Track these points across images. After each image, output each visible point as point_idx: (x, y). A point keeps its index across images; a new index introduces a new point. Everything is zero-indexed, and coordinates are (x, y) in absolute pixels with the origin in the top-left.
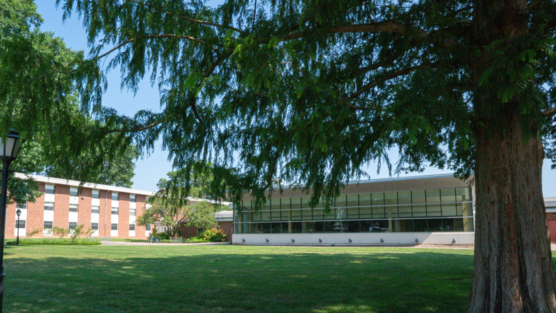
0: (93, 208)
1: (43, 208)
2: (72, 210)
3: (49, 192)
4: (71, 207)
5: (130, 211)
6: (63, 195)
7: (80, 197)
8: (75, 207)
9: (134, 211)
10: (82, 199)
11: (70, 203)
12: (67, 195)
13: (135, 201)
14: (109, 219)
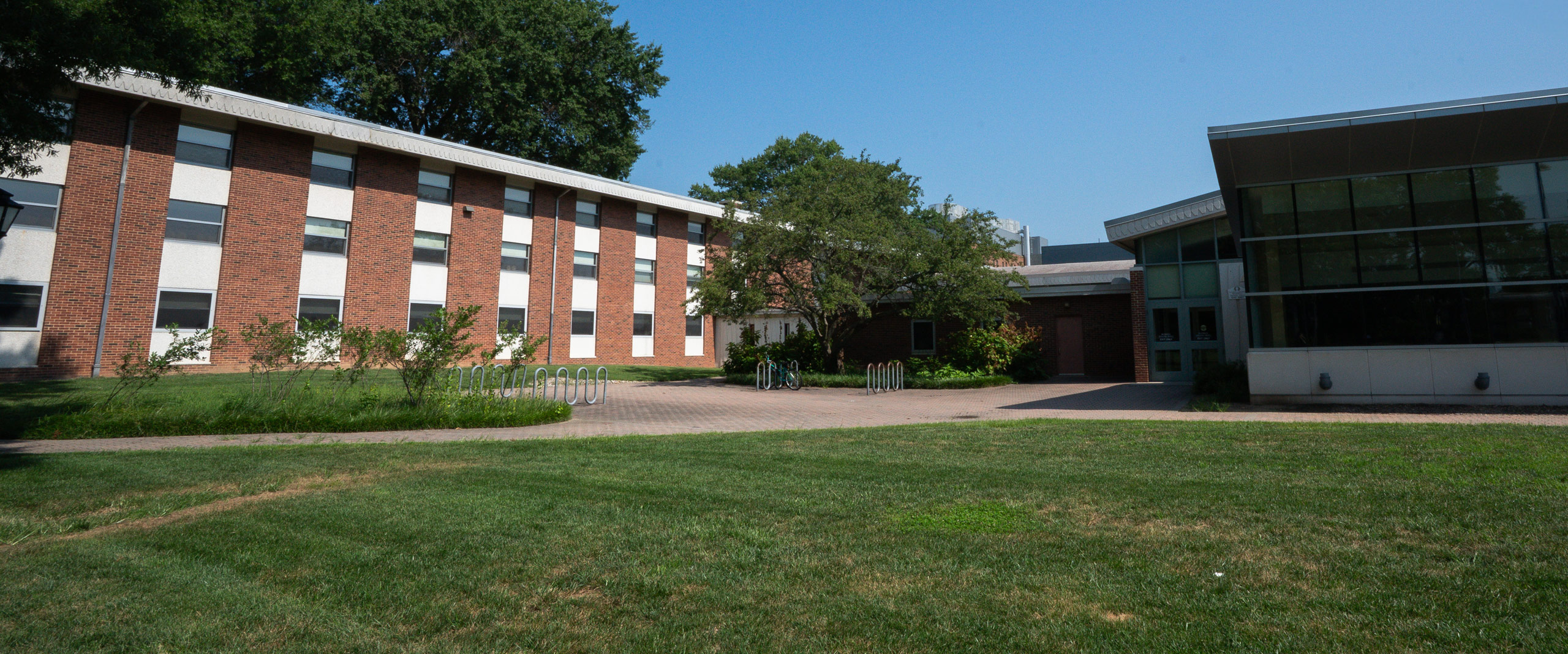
0: (506, 252)
1: (298, 244)
2: (425, 256)
3: (329, 178)
4: (420, 243)
5: (639, 267)
6: (388, 195)
7: (460, 206)
8: (439, 245)
9: (648, 268)
10: (467, 214)
11: (418, 227)
12: (406, 198)
13: (652, 232)
14: (566, 293)
